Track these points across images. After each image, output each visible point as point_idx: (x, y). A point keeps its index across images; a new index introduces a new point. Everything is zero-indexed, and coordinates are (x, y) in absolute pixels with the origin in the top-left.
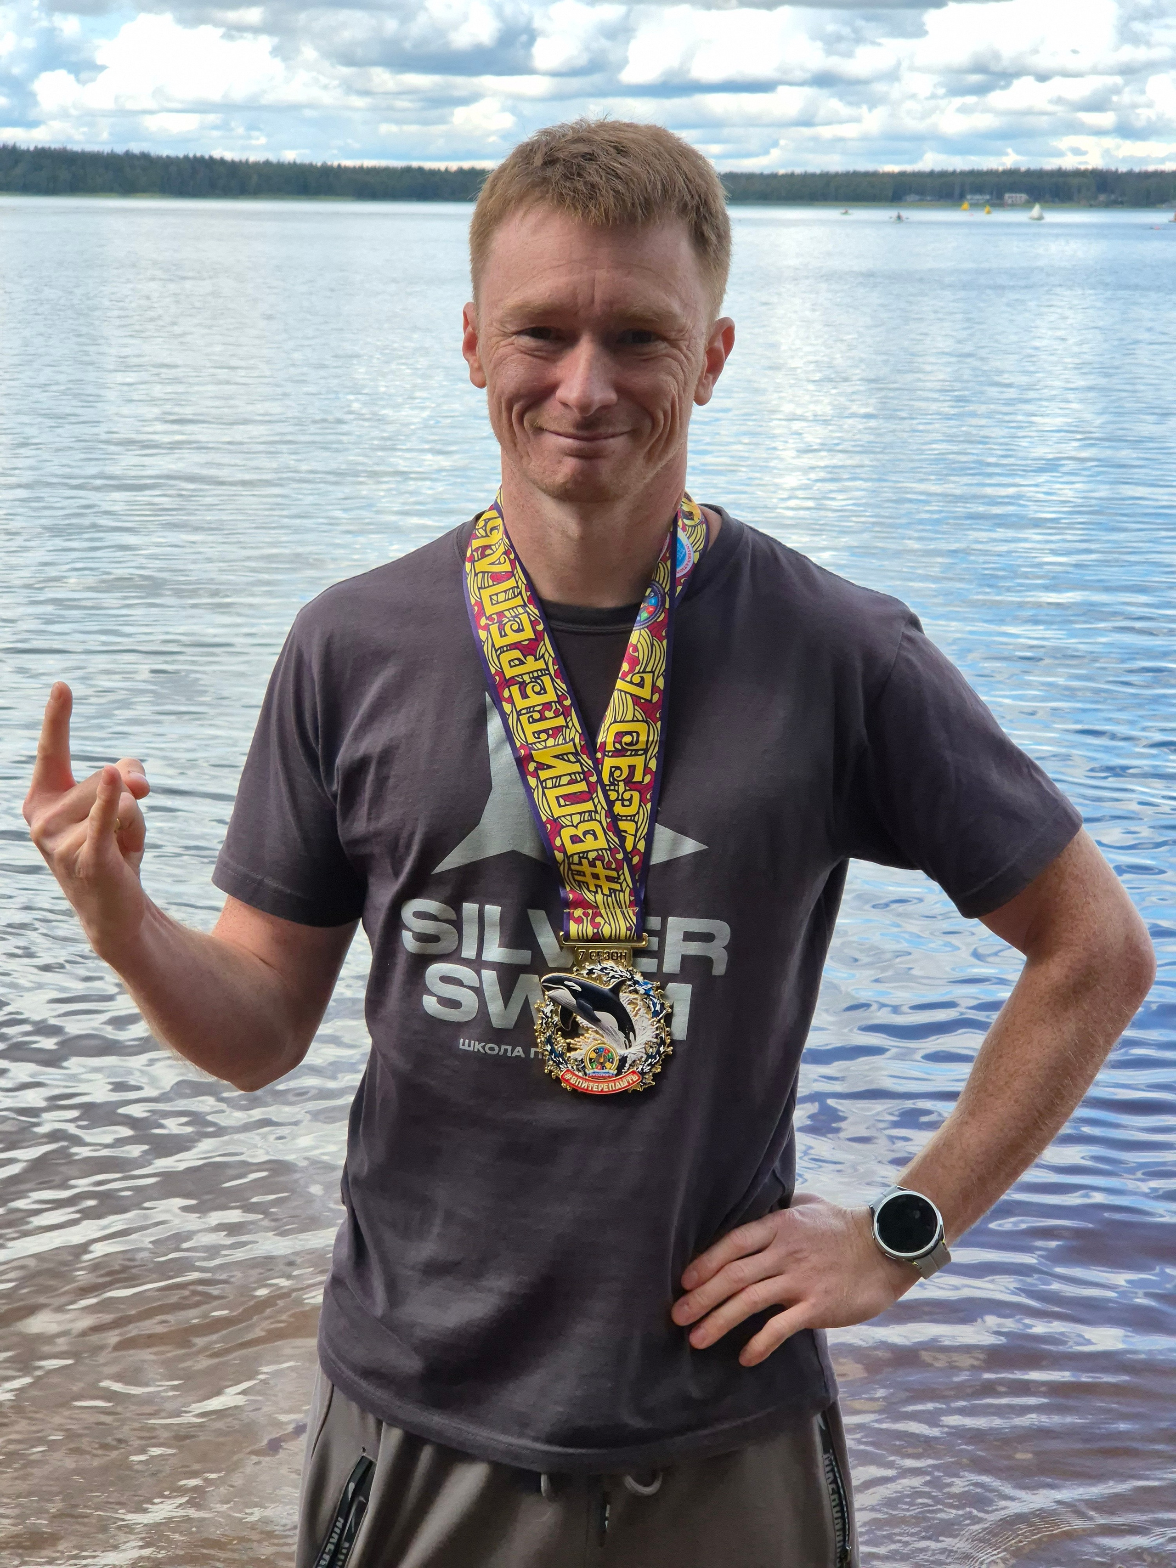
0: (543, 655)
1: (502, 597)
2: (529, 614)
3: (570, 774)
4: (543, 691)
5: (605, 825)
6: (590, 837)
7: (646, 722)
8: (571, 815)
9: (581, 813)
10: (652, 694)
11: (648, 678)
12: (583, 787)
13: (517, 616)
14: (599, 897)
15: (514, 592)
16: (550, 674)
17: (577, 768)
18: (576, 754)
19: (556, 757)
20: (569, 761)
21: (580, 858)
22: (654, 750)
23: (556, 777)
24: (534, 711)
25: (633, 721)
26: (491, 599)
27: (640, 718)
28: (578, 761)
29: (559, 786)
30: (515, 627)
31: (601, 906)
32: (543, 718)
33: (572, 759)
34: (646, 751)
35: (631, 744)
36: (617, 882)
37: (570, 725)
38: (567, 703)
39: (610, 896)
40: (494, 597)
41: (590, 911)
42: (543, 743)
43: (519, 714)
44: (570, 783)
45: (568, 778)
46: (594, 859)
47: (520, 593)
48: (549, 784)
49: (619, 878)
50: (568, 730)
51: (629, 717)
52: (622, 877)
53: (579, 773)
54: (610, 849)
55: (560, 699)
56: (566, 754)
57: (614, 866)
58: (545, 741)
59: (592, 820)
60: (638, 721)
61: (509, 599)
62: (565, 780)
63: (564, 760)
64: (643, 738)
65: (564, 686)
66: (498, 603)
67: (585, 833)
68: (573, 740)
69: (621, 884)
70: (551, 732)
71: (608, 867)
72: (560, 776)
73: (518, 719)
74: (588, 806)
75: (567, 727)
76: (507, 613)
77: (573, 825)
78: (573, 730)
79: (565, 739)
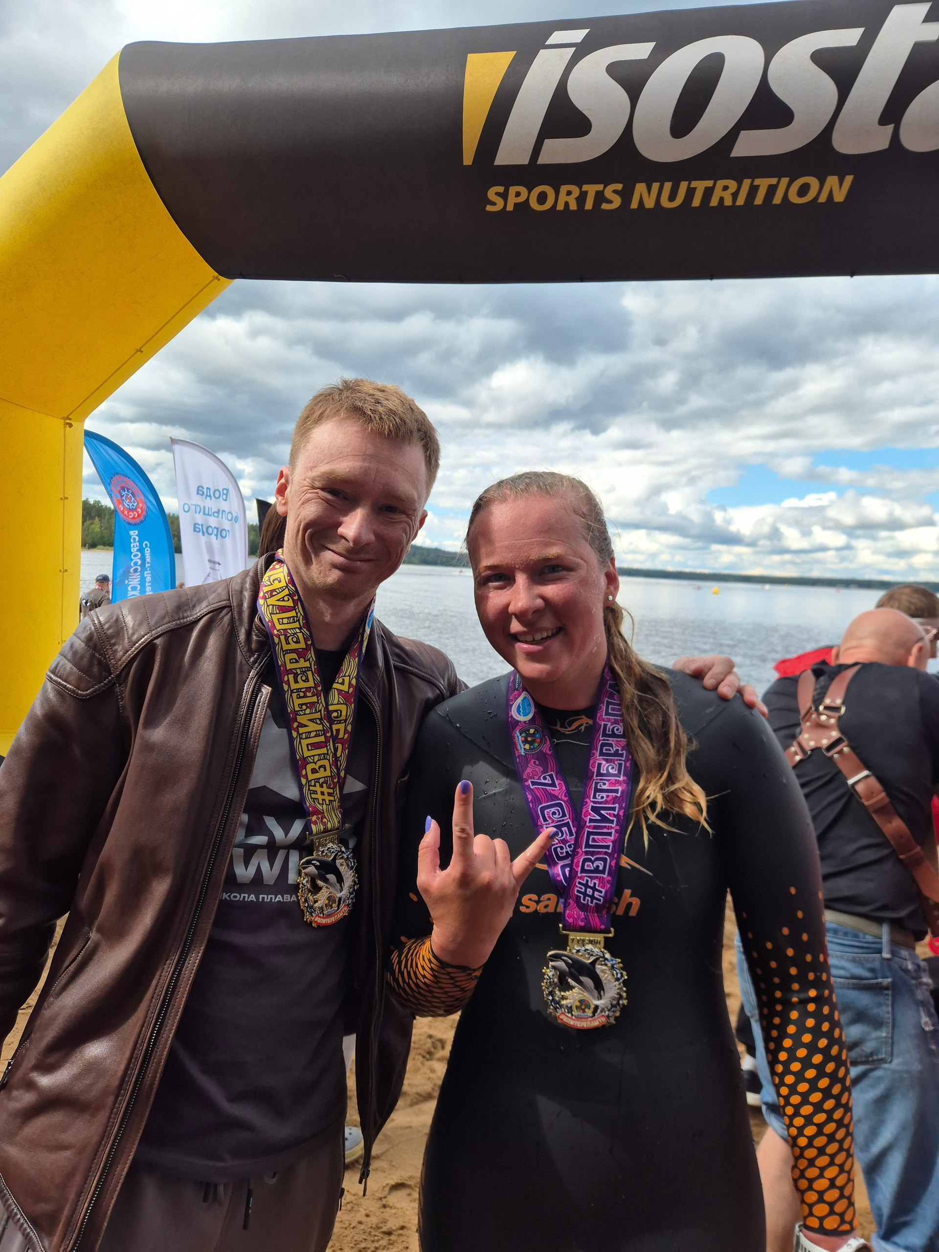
0: (309, 659)
1: (285, 621)
2: (303, 633)
3: (316, 731)
4: (307, 680)
5: (331, 761)
6: (322, 769)
7: (346, 704)
8: (314, 756)
9: (319, 755)
10: (349, 688)
11: (347, 680)
12: (322, 739)
13: (295, 633)
14: (325, 806)
15: (294, 619)
16: (312, 671)
17: (320, 727)
18: (321, 719)
19: (310, 720)
20: (317, 723)
21: (315, 782)
22: (350, 720)
23: (308, 732)
24: (301, 692)
25: (338, 704)
26: (279, 621)
27: (342, 702)
28: (321, 723)
29: (310, 738)
30: (295, 640)
31: (325, 812)
32: (305, 696)
33: (318, 721)
34: (345, 721)
35: (337, 717)
36: (333, 796)
37: (320, 701)
38: (320, 688)
39: (330, 805)
40: (281, 620)
41: (320, 816)
42: (304, 712)
43: (292, 692)
44: (315, 736)
45: (315, 733)
46: (322, 783)
47: (298, 620)
48: (304, 736)
49: (334, 793)
50: (318, 705)
51: (336, 702)
52: (335, 793)
53: (321, 730)
54: (331, 776)
55: (315, 687)
56: (316, 719)
57: (332, 786)
58: (305, 710)
59: (325, 759)
60: (341, 704)
61: (290, 623)
62: (313, 734)
63: (314, 722)
64: (344, 713)
65: (318, 678)
66: (283, 624)
67: (320, 767)
68: (320, 711)
69: (334, 797)
70: (308, 705)
71: (329, 788)
72: (311, 732)
73: (291, 695)
74: (324, 750)
75: (318, 703)
76: (289, 631)
77: (314, 762)
78: (321, 705)
79: (316, 710)
